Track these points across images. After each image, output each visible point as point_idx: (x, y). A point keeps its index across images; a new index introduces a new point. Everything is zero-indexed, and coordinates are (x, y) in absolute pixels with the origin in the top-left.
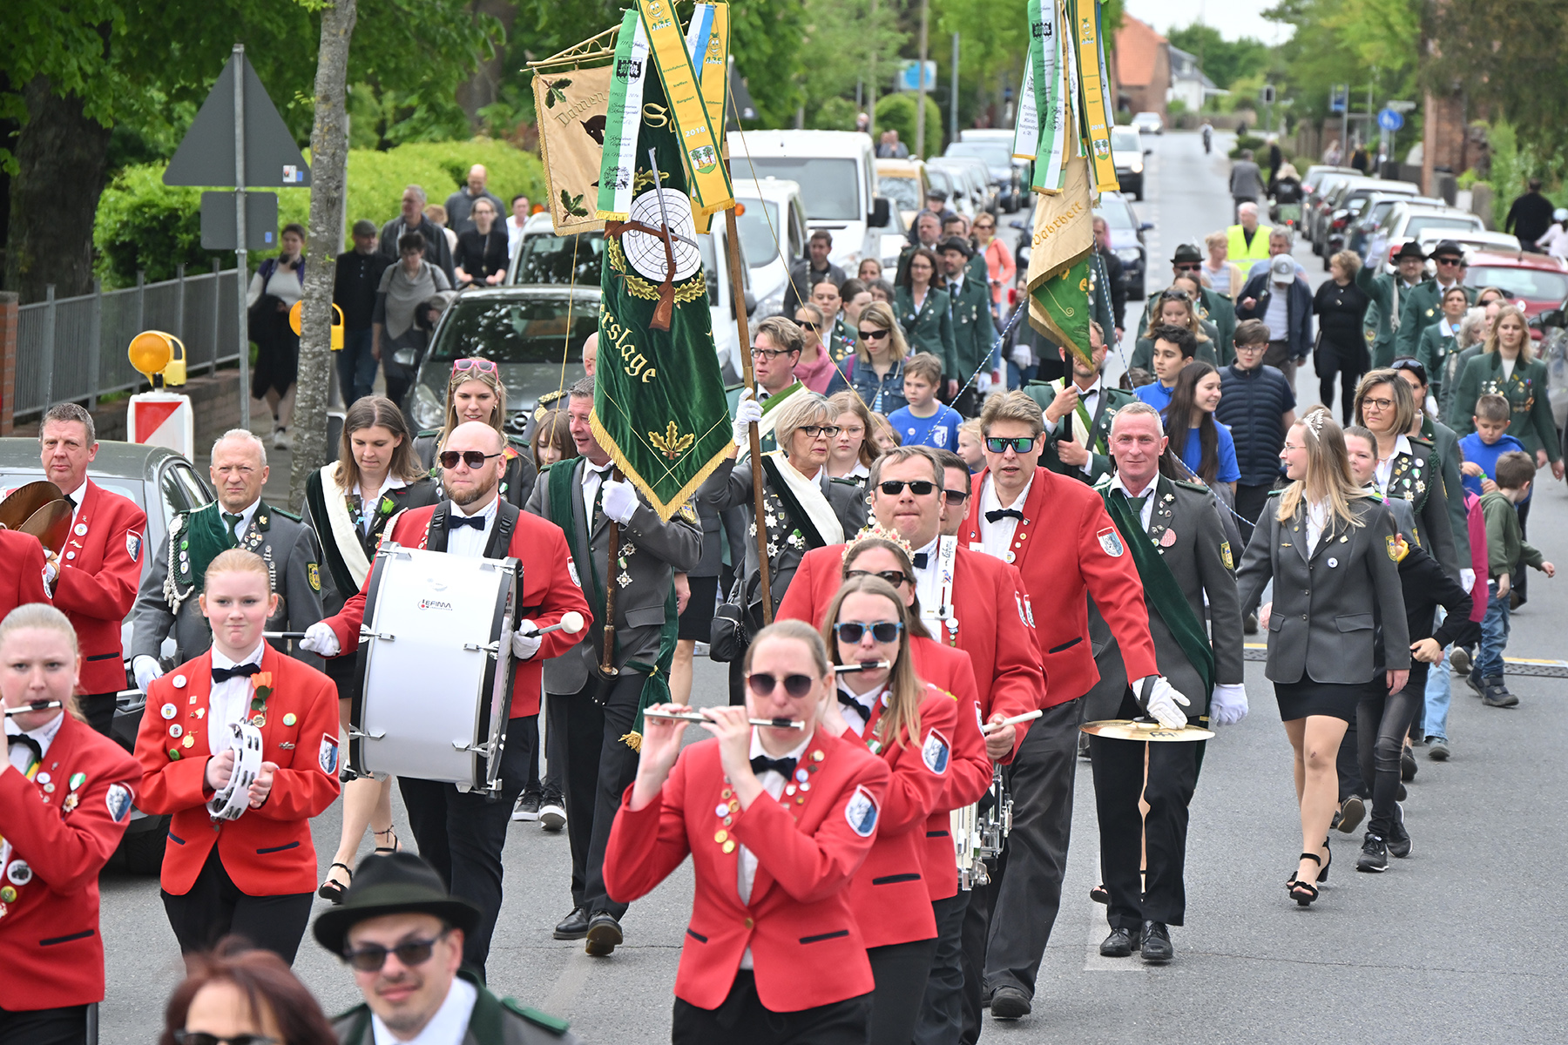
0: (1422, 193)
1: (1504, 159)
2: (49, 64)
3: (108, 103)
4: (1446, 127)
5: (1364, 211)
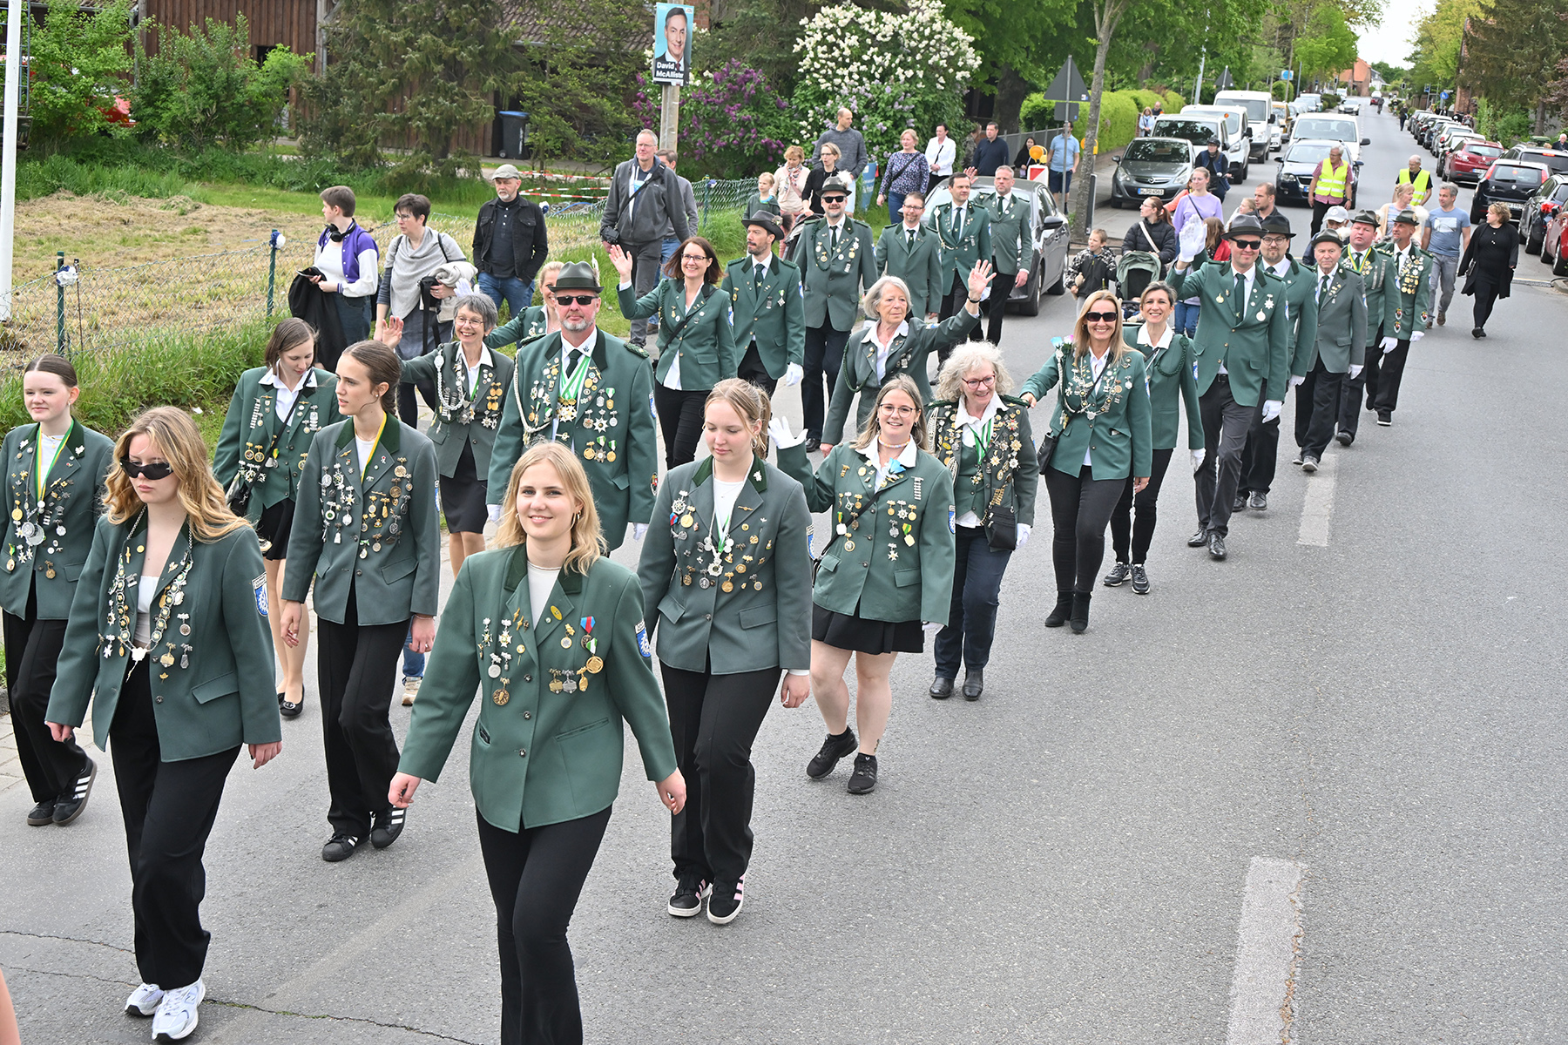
1: (1482, 110)
4: (1463, 98)
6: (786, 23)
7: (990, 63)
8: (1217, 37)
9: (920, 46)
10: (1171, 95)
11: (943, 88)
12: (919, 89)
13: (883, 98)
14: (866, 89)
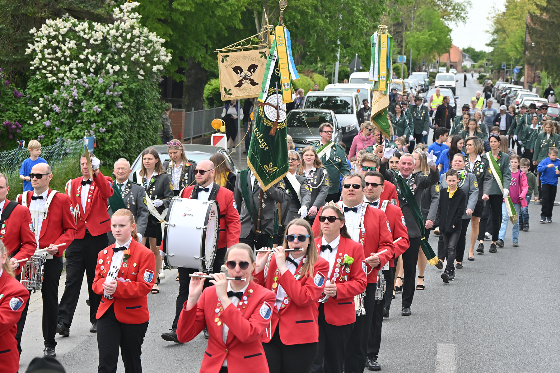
0: (524, 88)
1: (544, 80)
2: (193, 55)
3: (207, 64)
4: (530, 72)
5: (510, 93)
6: (19, 33)
7: (178, 58)
8: (348, 34)
9: (124, 47)
10: (317, 76)
11: (143, 78)
12: (125, 79)
13: (97, 87)
14: (83, 81)
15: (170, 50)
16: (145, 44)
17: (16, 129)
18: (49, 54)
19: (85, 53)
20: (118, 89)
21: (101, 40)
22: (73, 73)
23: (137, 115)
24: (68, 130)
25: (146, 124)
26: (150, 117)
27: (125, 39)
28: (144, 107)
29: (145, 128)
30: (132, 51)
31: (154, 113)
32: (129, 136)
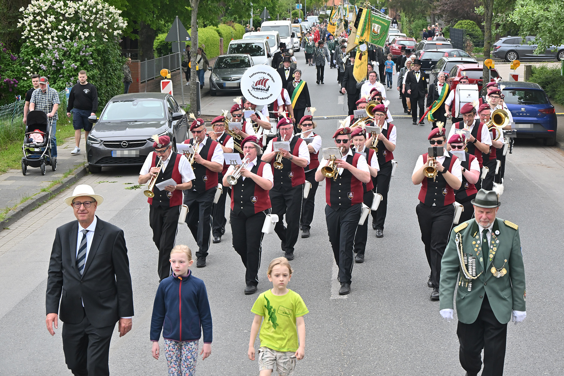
1: (403, 18)
2: (144, 19)
4: (393, 12)
6: (11, 12)
7: (132, 23)
9: (91, 18)
11: (107, 41)
12: (93, 42)
13: (73, 50)
14: (62, 45)
15: (126, 19)
16: (107, 15)
17: (14, 84)
18: (35, 26)
19: (62, 24)
20: (89, 51)
21: (74, 14)
22: (54, 40)
23: (104, 69)
24: (53, 83)
25: (111, 75)
26: (114, 69)
27: (91, 12)
28: (109, 62)
29: (111, 77)
30: (97, 21)
31: (117, 66)
32: (99, 85)
